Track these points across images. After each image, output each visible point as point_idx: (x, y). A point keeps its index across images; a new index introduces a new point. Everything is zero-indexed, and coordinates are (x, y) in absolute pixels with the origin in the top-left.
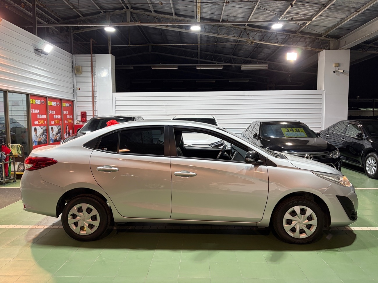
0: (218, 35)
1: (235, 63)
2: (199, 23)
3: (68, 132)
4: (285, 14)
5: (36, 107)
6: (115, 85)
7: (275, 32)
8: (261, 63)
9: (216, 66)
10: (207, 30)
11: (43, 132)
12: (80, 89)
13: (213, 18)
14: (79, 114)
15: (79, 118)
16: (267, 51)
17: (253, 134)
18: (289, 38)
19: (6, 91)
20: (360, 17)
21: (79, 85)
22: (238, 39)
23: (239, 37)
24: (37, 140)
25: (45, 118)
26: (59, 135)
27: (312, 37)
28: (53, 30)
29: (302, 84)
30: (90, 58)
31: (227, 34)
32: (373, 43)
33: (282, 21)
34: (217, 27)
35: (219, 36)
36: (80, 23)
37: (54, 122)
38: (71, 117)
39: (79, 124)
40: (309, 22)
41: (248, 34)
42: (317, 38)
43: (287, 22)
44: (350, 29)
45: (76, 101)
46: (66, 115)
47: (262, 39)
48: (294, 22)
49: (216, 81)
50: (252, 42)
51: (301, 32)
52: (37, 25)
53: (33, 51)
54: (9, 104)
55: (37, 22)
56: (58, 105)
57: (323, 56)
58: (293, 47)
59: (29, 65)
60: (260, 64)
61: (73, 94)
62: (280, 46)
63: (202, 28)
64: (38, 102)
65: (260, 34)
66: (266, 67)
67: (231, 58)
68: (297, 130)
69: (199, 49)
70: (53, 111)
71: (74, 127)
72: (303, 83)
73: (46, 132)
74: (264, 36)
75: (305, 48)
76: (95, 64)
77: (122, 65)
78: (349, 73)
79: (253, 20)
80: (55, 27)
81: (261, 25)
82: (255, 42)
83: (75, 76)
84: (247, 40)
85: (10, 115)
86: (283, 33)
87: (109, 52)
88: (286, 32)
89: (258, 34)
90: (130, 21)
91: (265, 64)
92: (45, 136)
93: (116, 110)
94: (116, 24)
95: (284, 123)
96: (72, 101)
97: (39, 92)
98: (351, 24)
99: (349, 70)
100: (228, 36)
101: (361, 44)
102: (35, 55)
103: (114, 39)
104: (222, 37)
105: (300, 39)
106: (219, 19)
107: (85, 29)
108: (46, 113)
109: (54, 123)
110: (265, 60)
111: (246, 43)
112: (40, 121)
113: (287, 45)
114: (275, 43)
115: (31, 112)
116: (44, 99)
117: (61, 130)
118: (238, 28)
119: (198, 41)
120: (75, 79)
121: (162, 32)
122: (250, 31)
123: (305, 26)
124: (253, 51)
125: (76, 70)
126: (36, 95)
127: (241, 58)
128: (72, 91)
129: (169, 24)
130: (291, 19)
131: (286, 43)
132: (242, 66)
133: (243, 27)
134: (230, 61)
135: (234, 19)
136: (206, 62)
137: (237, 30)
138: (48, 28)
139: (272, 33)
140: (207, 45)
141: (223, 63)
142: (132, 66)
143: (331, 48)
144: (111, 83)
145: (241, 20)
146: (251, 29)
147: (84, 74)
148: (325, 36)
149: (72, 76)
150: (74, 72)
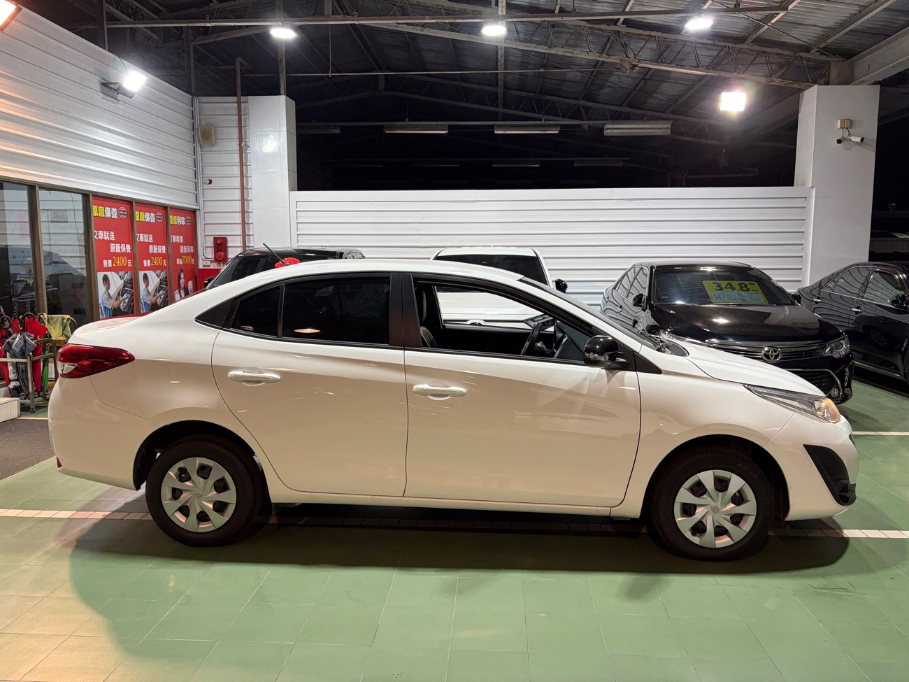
0: (550, 47)
1: (589, 119)
2: (503, 18)
3: (182, 286)
5: (106, 224)
6: (296, 171)
7: (693, 39)
8: (654, 120)
9: (544, 126)
10: (522, 36)
11: (125, 286)
12: (211, 182)
13: (535, 6)
14: (210, 242)
15: (210, 254)
16: (669, 89)
17: (633, 297)
18: (728, 54)
19: (35, 186)
21: (209, 172)
22: (598, 59)
23: (602, 53)
24: (111, 304)
25: (129, 251)
26: (161, 292)
27: (785, 52)
28: (145, 37)
30: (236, 105)
31: (571, 46)
33: (709, 11)
34: (547, 28)
35: (553, 51)
36: (210, 19)
37: (149, 261)
38: (190, 249)
39: (209, 266)
40: (778, 14)
41: (625, 46)
42: (797, 54)
43: (721, 13)
44: (881, 34)
45: (202, 212)
46: (178, 245)
47: (659, 59)
48: (742, 15)
49: (542, 163)
50: (635, 66)
51: (759, 41)
52: (107, 24)
53: (98, 87)
54: (43, 217)
55: (107, 15)
56: (158, 220)
57: (812, 101)
58: (737, 78)
59: (88, 123)
60: (651, 122)
61: (195, 195)
62: (704, 76)
63: (509, 30)
64: (110, 212)
65: (654, 46)
66: (667, 128)
67: (579, 106)
68: (743, 285)
69: (500, 83)
70: (146, 236)
71: (197, 274)
72: (757, 172)
73: (131, 285)
74: (663, 53)
75: (768, 79)
76: (247, 120)
77: (314, 123)
78: (875, 145)
79: (637, 9)
80: (152, 29)
81: (658, 22)
82: (641, 65)
83: (199, 149)
84: (621, 60)
85: (43, 243)
86: (712, 42)
87: (283, 90)
88: (720, 41)
89: (649, 45)
90: (333, 14)
91: (663, 122)
92: (129, 296)
93: (298, 233)
94: (298, 21)
95: (710, 269)
96: (194, 212)
97: (114, 188)
98: (886, 20)
99: (875, 138)
100: (575, 52)
102: (103, 98)
103: (294, 58)
104: (558, 53)
105: (754, 57)
106: (553, 8)
107: (221, 34)
108: (131, 240)
109: (149, 265)
110: (664, 112)
111: (618, 67)
112: (117, 259)
113: (723, 74)
114: (692, 67)
115: (95, 237)
116: (125, 205)
117: (166, 281)
118: (600, 29)
119: (499, 64)
120: (199, 158)
121: (410, 41)
122: (630, 37)
123: (769, 24)
124: (634, 89)
125: (203, 136)
126: (105, 195)
127: (605, 106)
128: (192, 186)
129: (429, 19)
130: (735, 5)
131: (719, 68)
132: (608, 126)
133: (613, 28)
134: (577, 115)
135: (589, 6)
136: (517, 116)
137: (598, 35)
138: (133, 31)
139: (685, 41)
140: (520, 74)
141: (559, 118)
142: (336, 127)
143: (831, 80)
144: (287, 168)
145: (608, 9)
146: (632, 33)
147: (221, 145)
148: (818, 51)
149: (193, 151)
150: (196, 140)
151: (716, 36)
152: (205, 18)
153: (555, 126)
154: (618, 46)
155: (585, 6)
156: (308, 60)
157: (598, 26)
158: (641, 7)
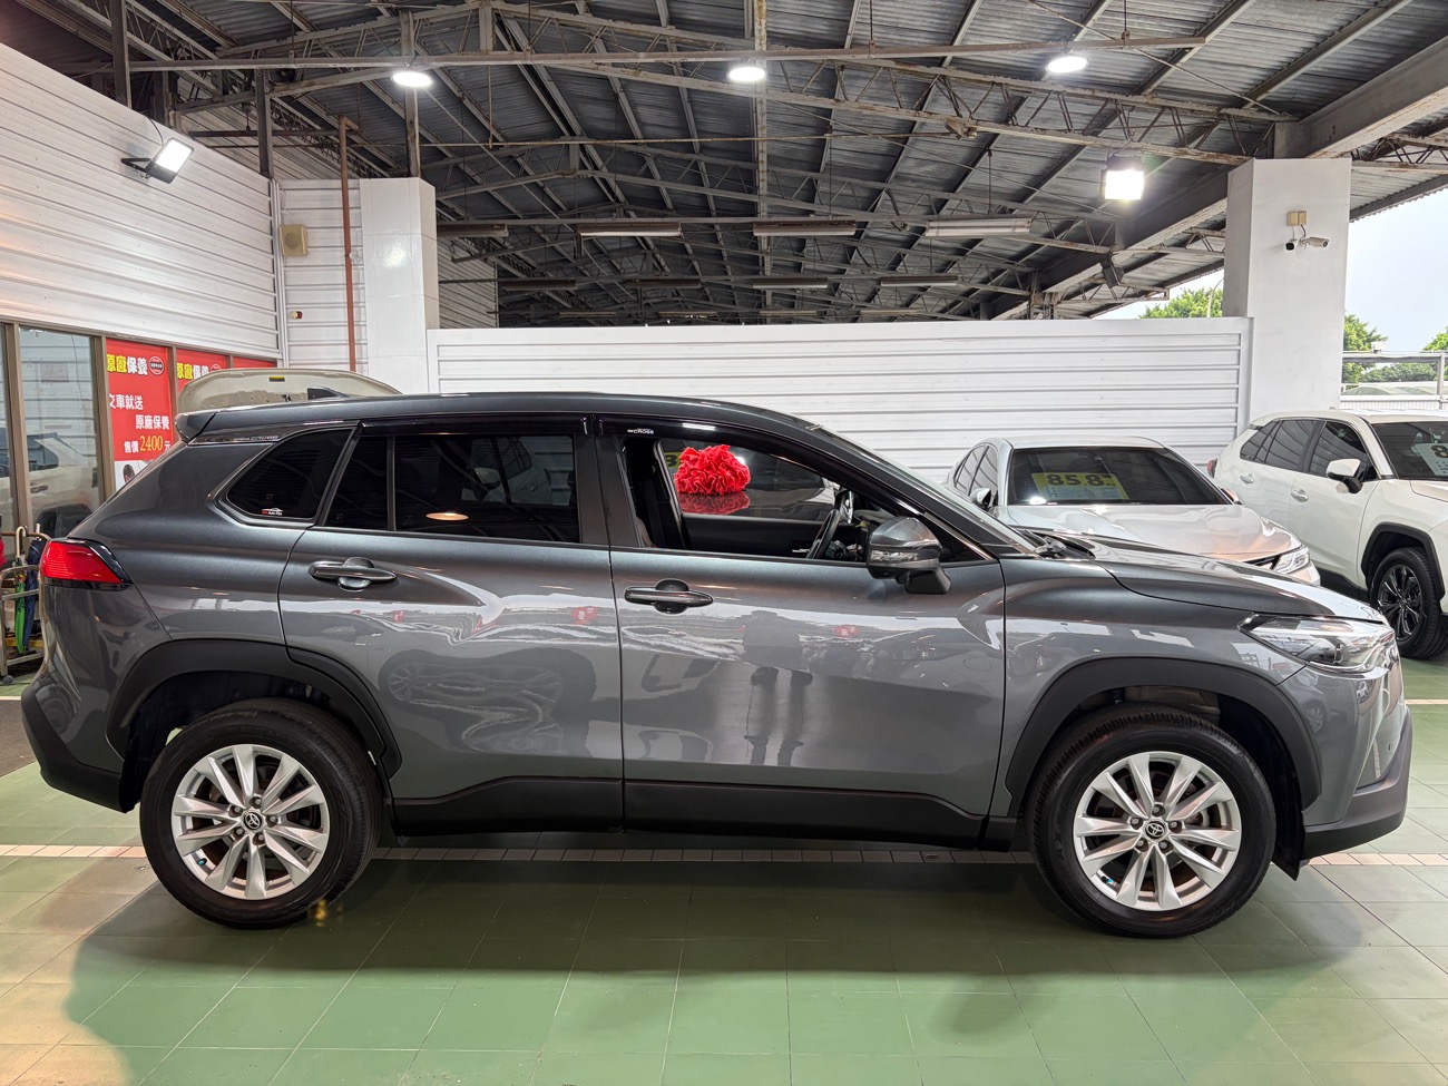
0: (838, 101)
1: (902, 214)
2: (762, 54)
4: (1099, 19)
5: (128, 384)
6: (437, 297)
7: (1059, 88)
8: (1005, 213)
9: (831, 224)
10: (793, 83)
12: (300, 315)
13: (815, 36)
16: (1027, 166)
18: (1115, 114)
19: (12, 325)
20: (1395, 30)
21: (298, 298)
22: (914, 118)
23: (921, 107)
25: (166, 426)
27: (1205, 108)
28: (193, 85)
30: (340, 192)
31: (871, 98)
33: (1086, 44)
34: (834, 70)
35: (842, 107)
36: (295, 57)
40: (1191, 49)
41: (954, 98)
42: (1222, 111)
43: (1102, 49)
44: (1350, 79)
45: (286, 363)
47: (1008, 119)
48: (1135, 51)
50: (970, 130)
51: (1164, 91)
52: (130, 66)
53: (115, 165)
54: (25, 373)
55: (129, 51)
57: (1247, 184)
60: (1000, 217)
61: (275, 337)
62: (1081, 146)
64: (136, 365)
65: (999, 98)
66: (1024, 226)
67: (887, 191)
69: (763, 157)
74: (1015, 109)
75: (1176, 151)
76: (359, 216)
77: (467, 221)
79: (972, 41)
80: (203, 73)
82: (980, 128)
83: (280, 263)
84: (949, 120)
85: (26, 416)
86: (1090, 93)
87: (413, 170)
88: (1102, 91)
89: (994, 97)
94: (436, 61)
96: (272, 362)
97: (142, 326)
98: (1356, 57)
100: (876, 108)
101: (1397, 136)
102: (124, 183)
104: (851, 110)
105: (1156, 115)
106: (840, 39)
107: (315, 80)
108: (170, 408)
110: (1020, 201)
111: (946, 131)
112: (146, 439)
113: (1109, 142)
114: (1059, 132)
115: (111, 404)
116: (158, 353)
118: (916, 73)
119: (759, 126)
120: (281, 278)
122: (963, 85)
123: (1177, 65)
124: (972, 165)
125: (288, 241)
126: (127, 338)
127: (927, 192)
128: (269, 322)
129: (646, 57)
130: (1123, 38)
131: (1102, 132)
132: (932, 224)
133: (934, 70)
135: (898, 37)
137: (913, 81)
138: (174, 76)
139: (1050, 92)
140: (793, 142)
142: (502, 226)
143: (1275, 153)
144: (423, 292)
145: (927, 41)
146: (965, 79)
147: (317, 257)
148: (1255, 106)
149: (271, 266)
150: (277, 248)
151: (1093, 83)
152: (287, 56)
153: (849, 224)
154: (944, 100)
156: (456, 121)
157: (912, 68)
158: (978, 39)
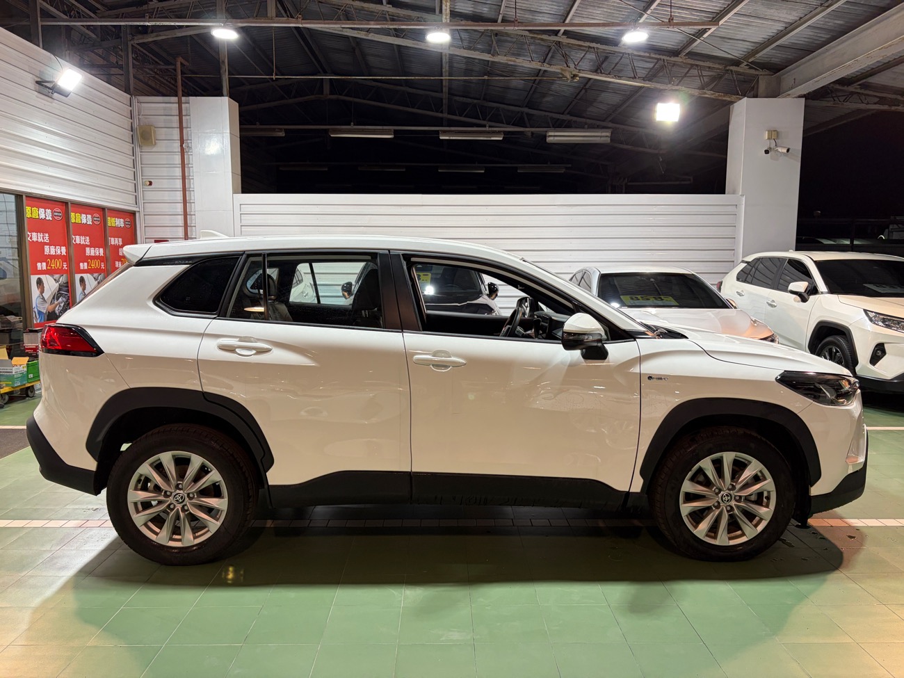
0: (493, 55)
1: (532, 126)
2: (447, 25)
4: (655, 9)
5: (40, 225)
7: (630, 51)
8: (594, 128)
9: (488, 132)
10: (466, 44)
11: (60, 289)
12: (151, 183)
13: (479, 14)
16: (609, 99)
18: (663, 67)
20: (832, 21)
21: (150, 173)
22: (540, 68)
23: (544, 62)
24: (45, 308)
25: (64, 253)
27: (717, 66)
28: (82, 35)
29: (690, 180)
30: (177, 105)
31: (513, 54)
32: (859, 85)
33: (646, 24)
34: (491, 36)
35: (495, 59)
36: (150, 18)
37: (86, 264)
40: (709, 29)
41: (565, 56)
43: (656, 27)
44: (807, 50)
45: (142, 214)
46: (116, 247)
47: (597, 70)
48: (676, 30)
49: (486, 169)
50: (575, 76)
51: (692, 55)
52: (41, 21)
53: (32, 85)
55: (41, 11)
56: (95, 222)
57: (742, 112)
58: (672, 90)
60: (592, 130)
61: (134, 197)
62: (644, 87)
63: (453, 38)
64: (44, 214)
65: (592, 56)
66: (607, 136)
67: (522, 113)
69: (445, 90)
70: (83, 238)
72: (691, 178)
74: (602, 63)
75: (700, 91)
76: (189, 121)
77: (258, 126)
78: (800, 156)
79: (577, 21)
80: (88, 27)
81: (597, 34)
82: (581, 75)
83: (138, 149)
84: (562, 69)
86: (648, 55)
87: (225, 92)
88: (655, 54)
89: (588, 56)
91: (603, 130)
92: (64, 299)
94: (241, 22)
96: (132, 214)
97: (48, 188)
98: (809, 37)
99: (801, 149)
100: (517, 60)
101: (832, 85)
102: (37, 96)
103: (238, 59)
104: (502, 61)
105: (687, 69)
106: (495, 17)
107: (161, 33)
108: (67, 242)
109: (86, 268)
110: (603, 121)
111: (561, 77)
112: (51, 261)
113: (659, 86)
114: (629, 78)
115: (29, 239)
116: (59, 206)
118: (542, 40)
119: (444, 70)
120: (138, 159)
121: (355, 46)
122: (570, 47)
123: (701, 39)
124: (575, 98)
126: (38, 196)
127: (547, 114)
128: (131, 188)
129: (374, 25)
130: (669, 22)
131: (655, 79)
132: (550, 134)
133: (553, 38)
134: (520, 122)
135: (531, 17)
136: (461, 121)
137: (539, 44)
138: (69, 28)
139: (623, 53)
140: (465, 81)
141: (501, 125)
142: (280, 130)
143: (759, 94)
144: (231, 171)
145: (549, 19)
146: (572, 44)
147: (161, 146)
148: (747, 65)
149: (132, 151)
150: (135, 141)
151: (651, 49)
152: (144, 17)
153: (499, 132)
154: (559, 56)
155: (526, 16)
156: (251, 62)
157: (539, 36)
158: (580, 19)
